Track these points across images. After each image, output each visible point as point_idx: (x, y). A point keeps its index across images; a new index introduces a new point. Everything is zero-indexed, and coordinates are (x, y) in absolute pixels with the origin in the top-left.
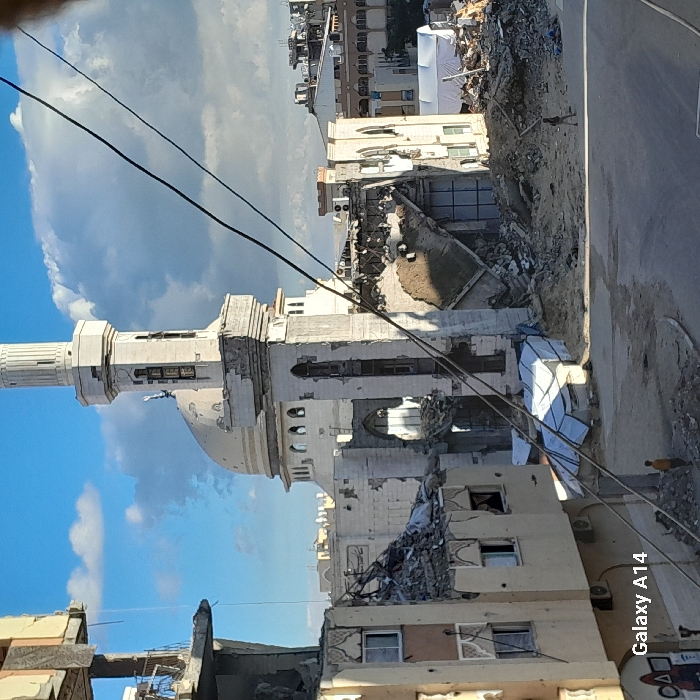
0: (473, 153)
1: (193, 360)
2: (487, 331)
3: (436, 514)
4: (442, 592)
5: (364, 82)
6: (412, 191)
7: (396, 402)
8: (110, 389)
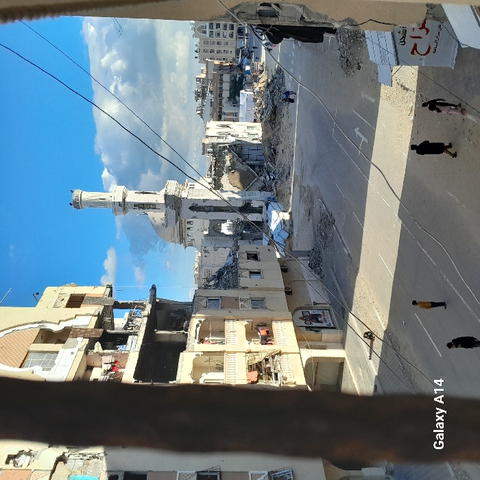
0: (256, 137)
1: (155, 202)
2: (257, 199)
3: (235, 260)
4: (235, 286)
5: (221, 109)
6: (235, 149)
7: (224, 221)
8: (125, 210)
